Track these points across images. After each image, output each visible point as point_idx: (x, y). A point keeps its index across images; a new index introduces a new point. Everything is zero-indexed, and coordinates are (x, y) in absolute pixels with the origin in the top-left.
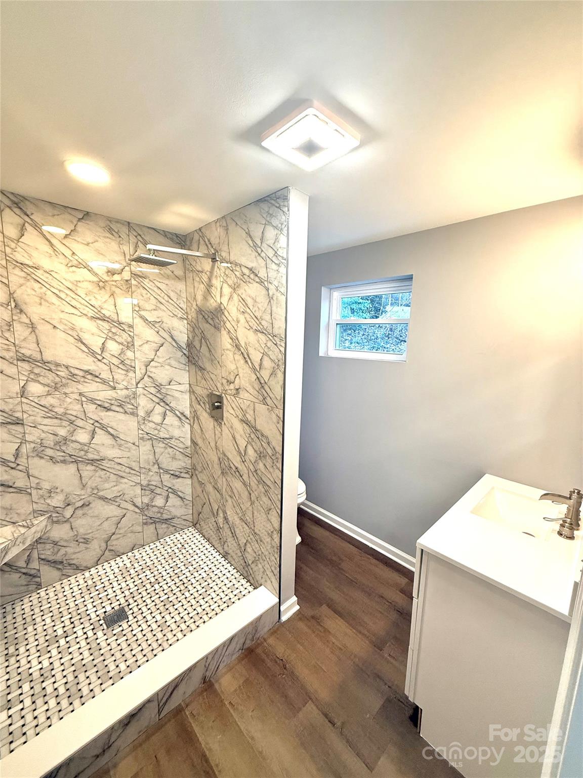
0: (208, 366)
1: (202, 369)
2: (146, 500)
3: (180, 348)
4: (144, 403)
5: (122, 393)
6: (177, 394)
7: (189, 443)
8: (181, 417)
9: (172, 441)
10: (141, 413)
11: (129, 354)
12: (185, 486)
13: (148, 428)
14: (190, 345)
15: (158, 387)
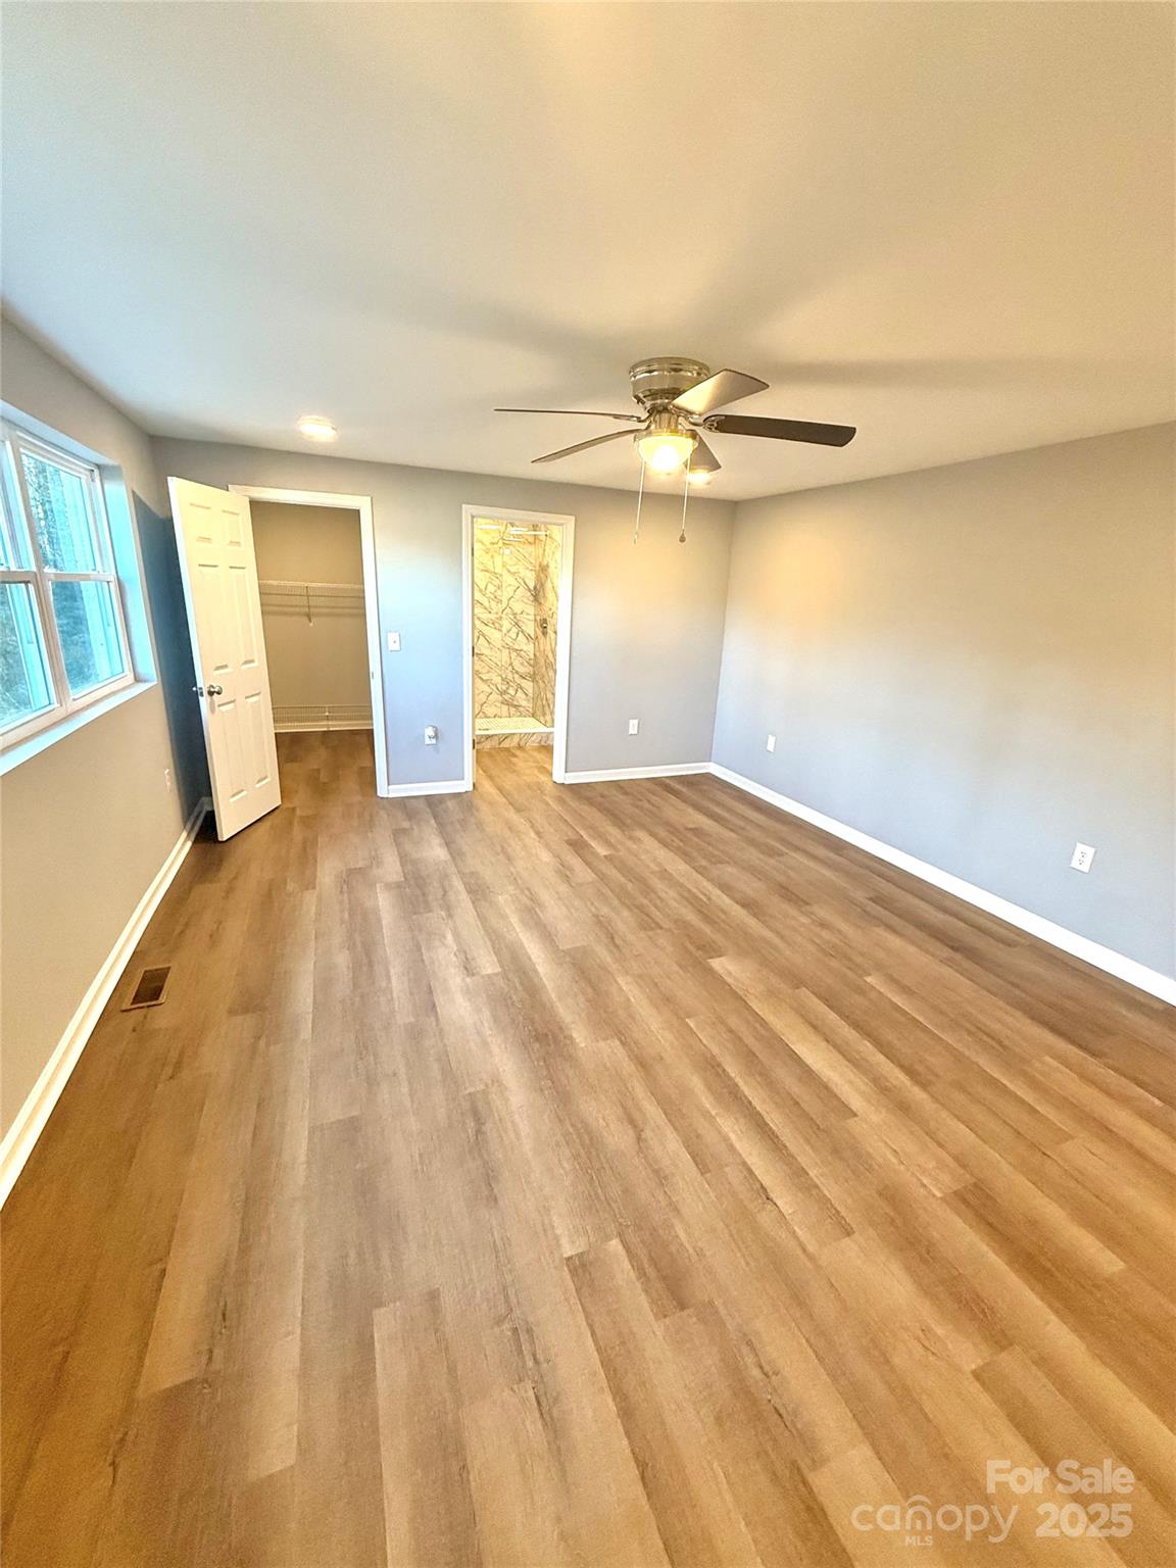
2: (504, 688)
3: (530, 590)
4: (506, 625)
5: (493, 616)
6: (526, 621)
7: (532, 657)
8: (528, 637)
9: (522, 653)
10: (504, 630)
11: (499, 592)
12: (528, 685)
13: (508, 640)
14: (535, 588)
15: (515, 614)
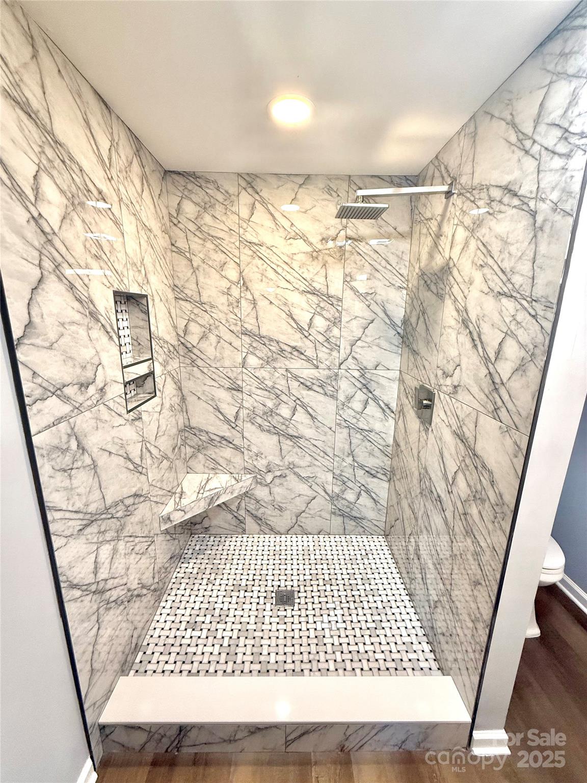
0: (423, 350)
1: (415, 353)
2: (337, 490)
3: (393, 325)
4: (345, 387)
5: (323, 374)
6: (383, 381)
7: (391, 441)
8: (386, 409)
9: (372, 435)
10: (341, 397)
11: (336, 331)
12: (381, 488)
13: (348, 414)
14: (406, 321)
15: (363, 370)
